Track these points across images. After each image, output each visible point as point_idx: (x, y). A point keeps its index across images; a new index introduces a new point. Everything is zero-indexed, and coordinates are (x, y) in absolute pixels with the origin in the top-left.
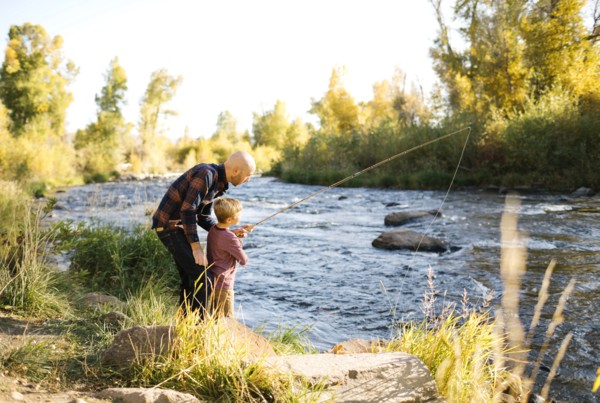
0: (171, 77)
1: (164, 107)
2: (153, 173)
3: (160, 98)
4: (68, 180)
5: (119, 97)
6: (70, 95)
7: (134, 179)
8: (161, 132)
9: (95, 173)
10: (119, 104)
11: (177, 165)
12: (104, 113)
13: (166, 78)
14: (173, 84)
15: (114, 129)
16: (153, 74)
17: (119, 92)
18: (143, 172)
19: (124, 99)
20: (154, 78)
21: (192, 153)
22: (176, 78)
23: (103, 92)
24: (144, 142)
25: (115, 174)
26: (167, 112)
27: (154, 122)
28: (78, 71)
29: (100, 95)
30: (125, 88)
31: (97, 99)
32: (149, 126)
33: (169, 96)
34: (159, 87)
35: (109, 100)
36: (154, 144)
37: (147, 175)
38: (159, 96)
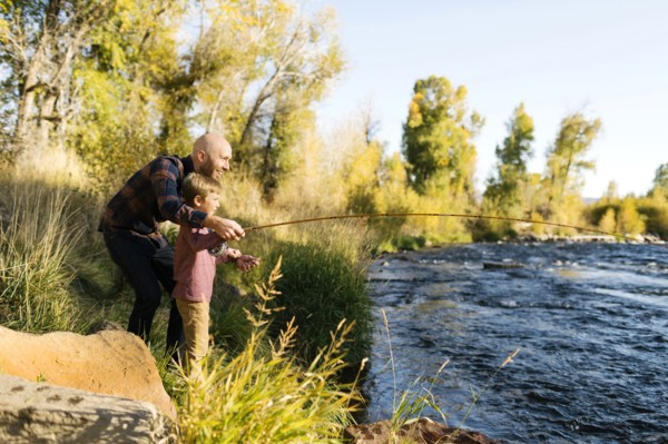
0: (585, 123)
1: (577, 158)
2: (558, 234)
3: (572, 148)
4: (454, 236)
5: (524, 148)
6: (472, 148)
7: (533, 239)
8: (573, 188)
9: (487, 231)
10: (524, 156)
11: (591, 227)
12: (506, 167)
13: (579, 124)
14: (587, 130)
15: (515, 184)
16: (564, 121)
17: (524, 143)
18: (546, 233)
19: (530, 151)
20: (565, 125)
21: (610, 213)
22: (591, 124)
23: (505, 143)
24: (551, 198)
25: (512, 234)
26: (579, 164)
27: (563, 176)
28: (483, 123)
29: (502, 147)
30: (531, 138)
31: (498, 151)
32: (557, 180)
33: (582, 146)
34: (571, 135)
35: (512, 152)
36: (562, 202)
37: (551, 236)
38: (570, 145)
